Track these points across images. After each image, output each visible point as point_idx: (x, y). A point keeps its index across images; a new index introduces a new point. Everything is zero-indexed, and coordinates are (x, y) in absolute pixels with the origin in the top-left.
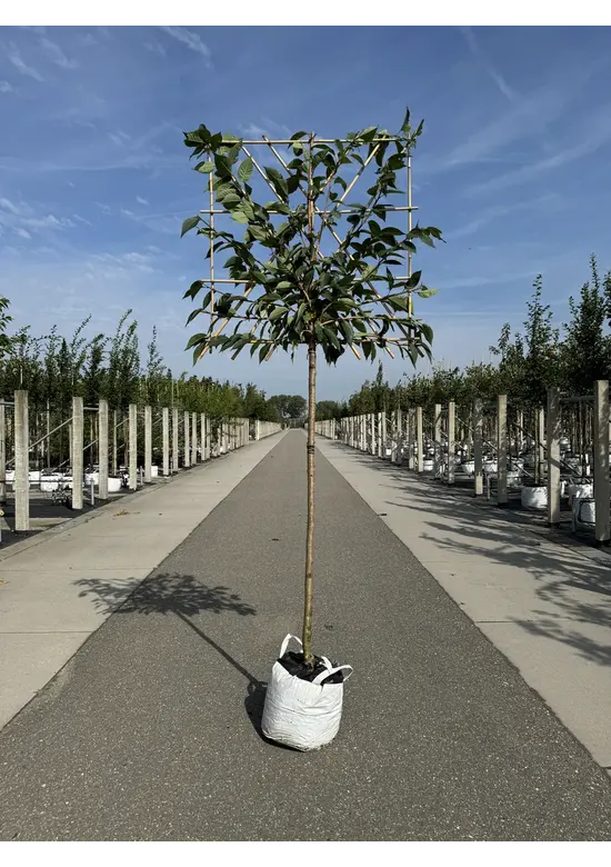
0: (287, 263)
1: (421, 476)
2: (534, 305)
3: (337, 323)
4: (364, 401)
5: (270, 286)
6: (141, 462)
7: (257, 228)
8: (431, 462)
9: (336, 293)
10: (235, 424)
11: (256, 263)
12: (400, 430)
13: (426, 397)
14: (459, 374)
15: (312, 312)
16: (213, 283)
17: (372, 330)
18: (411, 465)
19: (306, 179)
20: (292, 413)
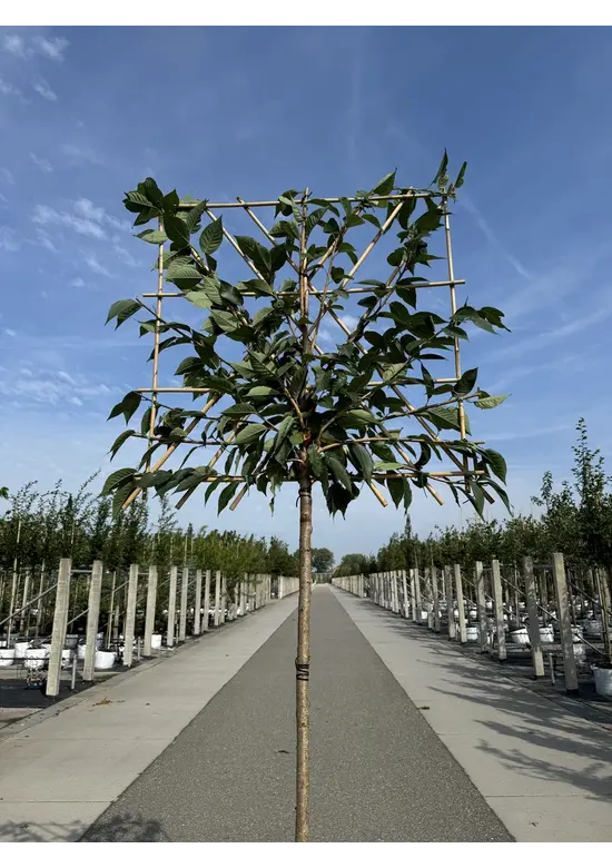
0: (267, 360)
1: (466, 647)
2: (581, 449)
3: (346, 448)
4: (393, 554)
5: (240, 396)
6: (140, 632)
7: (225, 315)
8: (474, 630)
9: (345, 403)
10: (256, 583)
11: (224, 365)
12: (436, 590)
13: (463, 552)
14: (497, 528)
15: (304, 431)
16: (155, 393)
17: (404, 458)
18: (452, 633)
19: (297, 249)
20: (318, 568)
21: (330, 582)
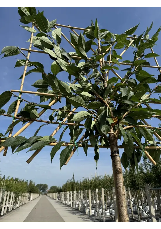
4: (68, 186)
8: (93, 211)
10: (24, 196)
14: (101, 178)
18: (87, 212)
20: (43, 190)
21: (46, 195)
